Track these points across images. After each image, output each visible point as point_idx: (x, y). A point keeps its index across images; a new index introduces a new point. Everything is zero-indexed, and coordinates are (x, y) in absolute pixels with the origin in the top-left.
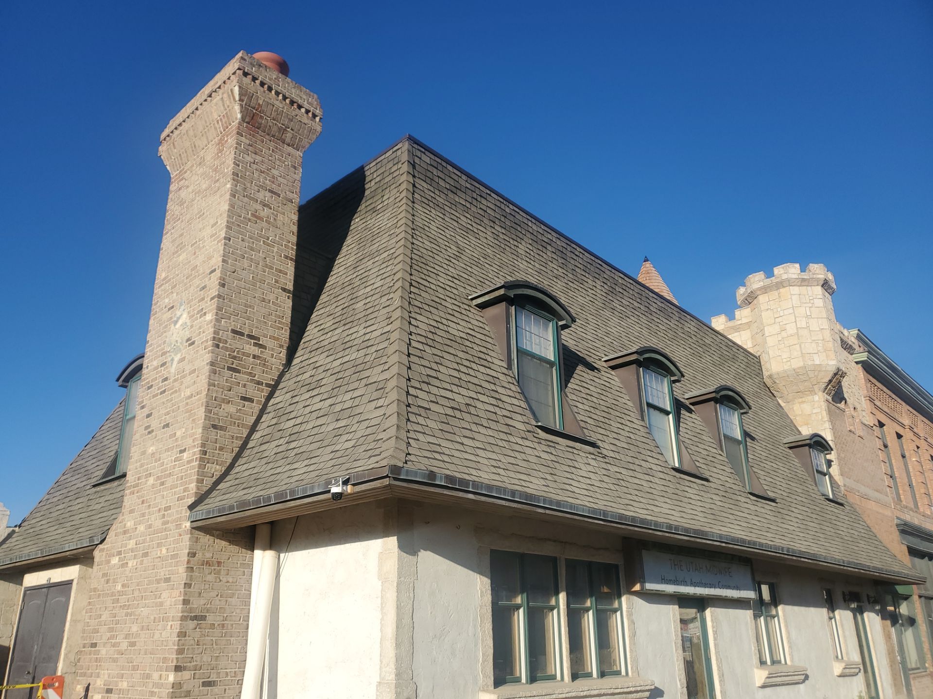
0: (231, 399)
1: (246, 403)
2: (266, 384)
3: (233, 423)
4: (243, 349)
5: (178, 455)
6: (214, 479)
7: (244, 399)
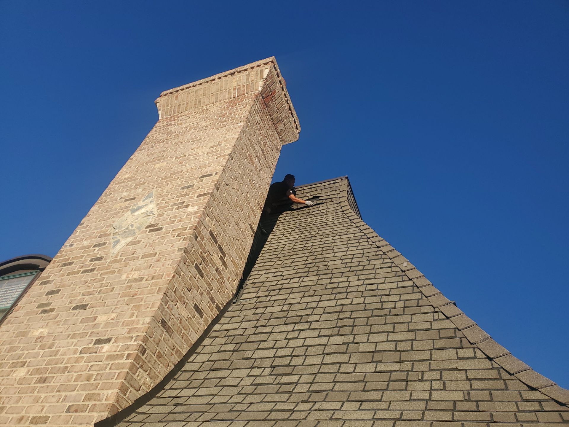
0: (187, 301)
1: (197, 315)
2: (217, 304)
3: (180, 330)
4: (212, 256)
5: (91, 345)
6: (139, 395)
7: (196, 308)
